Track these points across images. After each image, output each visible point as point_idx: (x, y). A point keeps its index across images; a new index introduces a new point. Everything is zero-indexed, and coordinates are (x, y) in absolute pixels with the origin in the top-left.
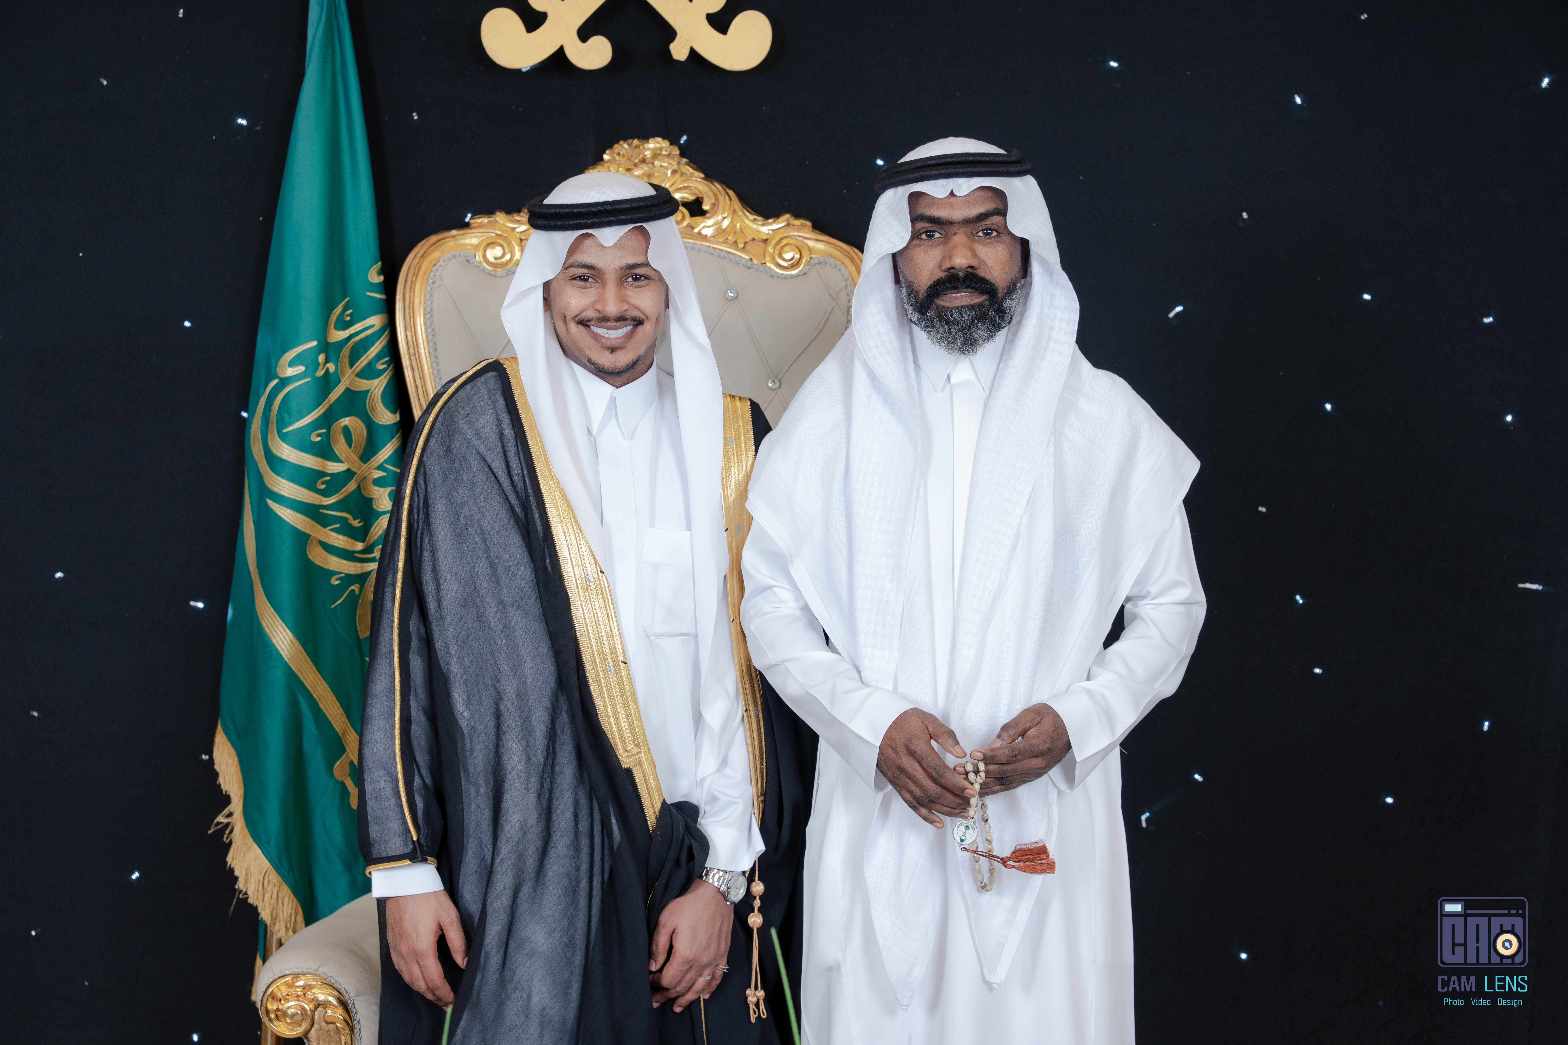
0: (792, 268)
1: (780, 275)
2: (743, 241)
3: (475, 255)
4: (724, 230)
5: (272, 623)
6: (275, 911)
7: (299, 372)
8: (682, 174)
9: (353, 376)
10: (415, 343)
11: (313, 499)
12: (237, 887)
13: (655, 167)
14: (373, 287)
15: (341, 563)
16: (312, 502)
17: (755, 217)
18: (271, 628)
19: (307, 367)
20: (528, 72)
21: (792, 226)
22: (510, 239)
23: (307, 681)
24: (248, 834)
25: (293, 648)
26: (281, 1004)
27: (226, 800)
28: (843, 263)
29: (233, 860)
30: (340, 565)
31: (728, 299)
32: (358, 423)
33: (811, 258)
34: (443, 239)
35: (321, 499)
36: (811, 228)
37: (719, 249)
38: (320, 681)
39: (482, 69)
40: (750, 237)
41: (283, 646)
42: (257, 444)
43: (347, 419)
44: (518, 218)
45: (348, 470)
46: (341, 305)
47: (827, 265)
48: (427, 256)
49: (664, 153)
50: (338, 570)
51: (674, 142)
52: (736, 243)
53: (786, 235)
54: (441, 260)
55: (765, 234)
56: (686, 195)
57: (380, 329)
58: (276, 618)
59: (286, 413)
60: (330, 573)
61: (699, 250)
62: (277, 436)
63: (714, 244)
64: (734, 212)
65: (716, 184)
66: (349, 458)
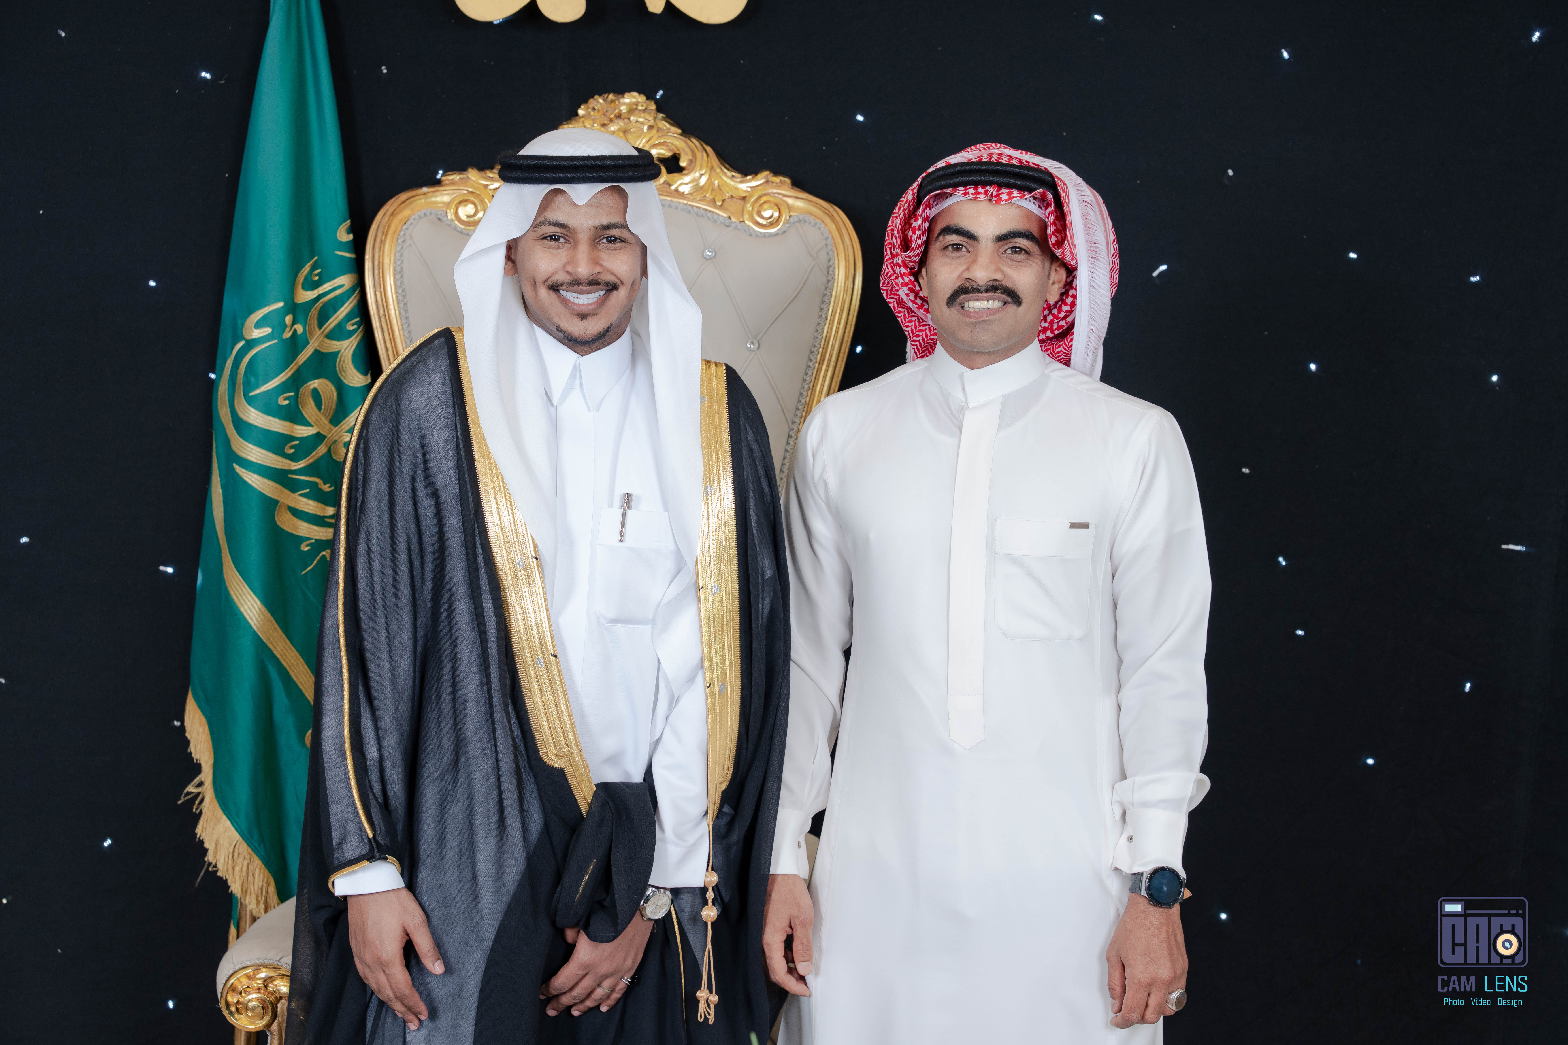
0: (772, 226)
1: (759, 234)
2: (721, 198)
3: (447, 213)
4: (702, 187)
5: (240, 590)
6: (245, 883)
7: (265, 334)
8: (659, 130)
9: (322, 337)
10: (385, 304)
11: (281, 464)
12: (206, 859)
13: (631, 122)
14: (342, 246)
15: (311, 529)
16: (280, 467)
17: (733, 174)
18: (239, 596)
19: (273, 329)
20: (499, 24)
21: (770, 183)
22: (483, 196)
23: (277, 650)
24: (217, 805)
25: (262, 617)
26: (242, 997)
27: (197, 769)
28: (823, 221)
29: (202, 831)
30: (310, 530)
31: (706, 258)
32: (328, 386)
33: (790, 216)
34: (414, 196)
35: (290, 464)
36: (790, 186)
37: (697, 207)
38: (291, 649)
39: (453, 21)
40: (728, 195)
41: (251, 614)
42: (224, 407)
43: (317, 381)
44: (491, 175)
45: (318, 434)
46: (309, 264)
47: (807, 223)
48: (397, 214)
49: (640, 108)
50: (308, 536)
51: (650, 96)
52: (714, 200)
53: (764, 192)
54: (411, 218)
55: (743, 191)
56: (662, 151)
57: (350, 289)
58: (244, 587)
59: (253, 376)
60: (300, 540)
61: (677, 208)
62: (243, 399)
63: (691, 201)
64: (712, 168)
65: (693, 140)
66: (318, 421)
